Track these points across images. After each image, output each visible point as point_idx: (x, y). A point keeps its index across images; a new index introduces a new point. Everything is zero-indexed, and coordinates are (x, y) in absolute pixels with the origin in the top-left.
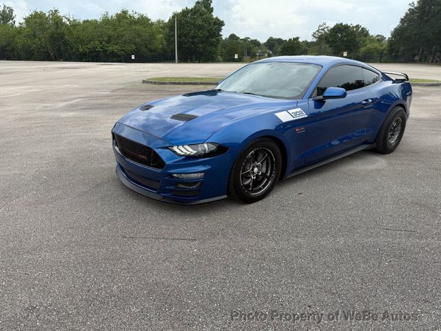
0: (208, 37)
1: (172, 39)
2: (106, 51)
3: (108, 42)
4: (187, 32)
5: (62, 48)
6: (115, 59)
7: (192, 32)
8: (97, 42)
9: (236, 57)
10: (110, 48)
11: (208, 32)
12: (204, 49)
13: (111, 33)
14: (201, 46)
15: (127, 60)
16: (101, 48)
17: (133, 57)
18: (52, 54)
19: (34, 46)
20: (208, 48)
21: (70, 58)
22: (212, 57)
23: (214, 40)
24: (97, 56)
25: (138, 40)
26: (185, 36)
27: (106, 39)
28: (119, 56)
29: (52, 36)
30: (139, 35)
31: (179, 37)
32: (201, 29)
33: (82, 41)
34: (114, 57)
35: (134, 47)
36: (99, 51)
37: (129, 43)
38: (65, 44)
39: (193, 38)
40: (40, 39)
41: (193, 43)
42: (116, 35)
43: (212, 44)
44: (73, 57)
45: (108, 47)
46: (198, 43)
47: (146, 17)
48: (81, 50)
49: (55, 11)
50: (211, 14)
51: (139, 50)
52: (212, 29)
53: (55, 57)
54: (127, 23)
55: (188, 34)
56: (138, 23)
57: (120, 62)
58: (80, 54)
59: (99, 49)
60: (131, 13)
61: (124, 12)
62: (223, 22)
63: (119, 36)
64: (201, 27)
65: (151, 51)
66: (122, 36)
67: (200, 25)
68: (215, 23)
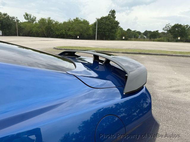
0: (111, 29)
1: (95, 30)
2: (67, 34)
3: (69, 30)
4: (101, 27)
6: (71, 38)
7: (104, 27)
8: (64, 30)
9: (124, 38)
10: (69, 33)
11: (112, 27)
12: (109, 34)
13: (70, 26)
14: (107, 33)
15: (76, 38)
16: (65, 33)
17: (78, 37)
18: (46, 35)
19: (39, 31)
20: (111, 34)
21: (53, 36)
22: (114, 38)
23: (114, 30)
24: (64, 36)
25: (81, 30)
26: (100, 28)
27: (67, 29)
28: (72, 37)
29: (46, 28)
30: (82, 28)
31: (98, 29)
33: (58, 30)
34: (70, 37)
35: (79, 33)
36: (64, 34)
37: (78, 31)
38: (52, 31)
39: (104, 29)
40: (42, 29)
41: (104, 31)
42: (72, 28)
43: (113, 32)
44: (54, 36)
45: (68, 32)
46: (106, 31)
47: (86, 21)
48: (57, 33)
49: (50, 18)
50: (114, 19)
51: (81, 34)
52: (113, 26)
53: (47, 36)
54: (77, 23)
55: (102, 27)
56: (82, 23)
57: (73, 39)
58: (57, 35)
59: (64, 33)
60: (80, 19)
61: (77, 18)
62: (119, 22)
63: (73, 28)
64: (108, 25)
65: (88, 35)
66: (74, 28)
67: (108, 24)
68: (115, 23)
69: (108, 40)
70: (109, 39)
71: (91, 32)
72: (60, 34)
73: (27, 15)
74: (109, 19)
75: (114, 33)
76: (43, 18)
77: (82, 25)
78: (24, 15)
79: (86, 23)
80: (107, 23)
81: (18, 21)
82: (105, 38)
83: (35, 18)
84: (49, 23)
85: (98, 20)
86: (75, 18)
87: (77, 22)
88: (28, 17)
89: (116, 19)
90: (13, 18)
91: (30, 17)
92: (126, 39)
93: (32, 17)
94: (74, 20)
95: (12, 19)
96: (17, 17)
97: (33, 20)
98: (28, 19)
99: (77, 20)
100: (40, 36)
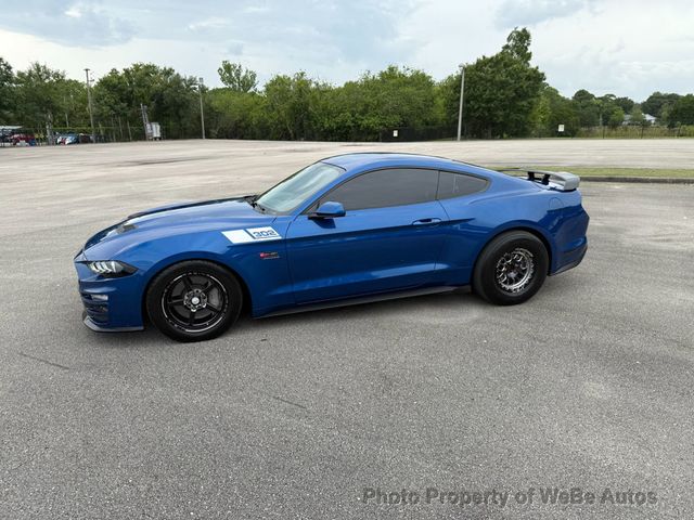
0: (514, 98)
1: (455, 104)
2: (359, 126)
3: (363, 113)
4: (478, 93)
5: (305, 123)
6: (369, 138)
7: (488, 92)
8: (348, 114)
9: (561, 128)
10: (365, 122)
11: (516, 91)
12: (507, 116)
13: (368, 99)
14: (501, 113)
15: (387, 138)
16: (353, 121)
17: (395, 134)
18: (291, 132)
19: (271, 121)
20: (513, 116)
21: (313, 136)
22: (524, 130)
23: (524, 103)
24: (347, 132)
25: (406, 108)
26: (475, 99)
27: (361, 108)
28: (376, 133)
29: (293, 108)
30: (409, 102)
31: (467, 101)
32: (503, 88)
33: (329, 114)
34: (369, 134)
35: (397, 118)
36: (349, 127)
37: (394, 113)
38: (309, 117)
39: (489, 101)
40: (279, 112)
41: (489, 110)
42: (375, 102)
43: (520, 111)
44: (317, 135)
45: (362, 120)
46: (497, 109)
47: (423, 75)
48: (327, 126)
49: (302, 74)
50: (526, 62)
51: (405, 123)
52: (522, 87)
53: (295, 135)
54: (393, 85)
55: (481, 96)
56: (409, 83)
57: (377, 141)
58: (325, 131)
59: (349, 123)
60: (401, 70)
61: (391, 69)
62: (543, 74)
63: (380, 104)
64: (503, 85)
65: (427, 124)
66: (383, 103)
67: (502, 82)
68: (528, 78)
69: (502, 138)
70: (505, 135)
71: (439, 113)
72: (338, 128)
73: (228, 68)
74: (506, 65)
75: (527, 113)
76: (281, 75)
77: (409, 90)
78: (220, 69)
79: (421, 80)
80: (497, 78)
81: (203, 89)
82: (490, 133)
83: (254, 76)
84: (300, 91)
85: (465, 69)
86: (385, 69)
87: (394, 81)
88: (230, 75)
89: (533, 64)
90: (192, 81)
91: (238, 75)
92: (571, 133)
93: (243, 74)
94: (382, 74)
95: (188, 86)
96: (201, 79)
97: (248, 83)
98: (231, 83)
99: (390, 75)
100: (271, 136)
